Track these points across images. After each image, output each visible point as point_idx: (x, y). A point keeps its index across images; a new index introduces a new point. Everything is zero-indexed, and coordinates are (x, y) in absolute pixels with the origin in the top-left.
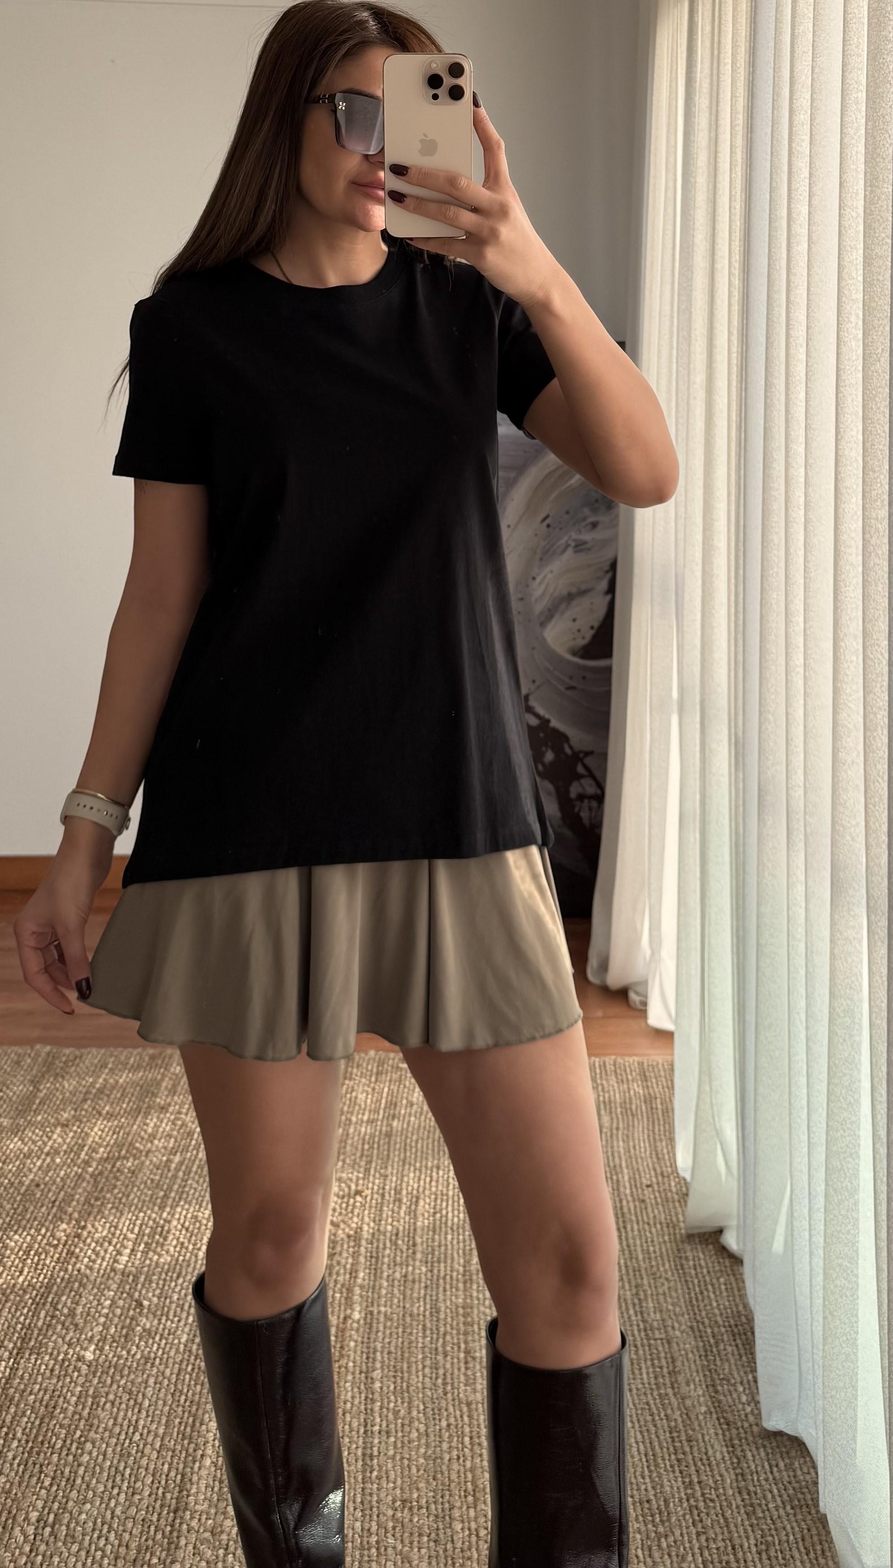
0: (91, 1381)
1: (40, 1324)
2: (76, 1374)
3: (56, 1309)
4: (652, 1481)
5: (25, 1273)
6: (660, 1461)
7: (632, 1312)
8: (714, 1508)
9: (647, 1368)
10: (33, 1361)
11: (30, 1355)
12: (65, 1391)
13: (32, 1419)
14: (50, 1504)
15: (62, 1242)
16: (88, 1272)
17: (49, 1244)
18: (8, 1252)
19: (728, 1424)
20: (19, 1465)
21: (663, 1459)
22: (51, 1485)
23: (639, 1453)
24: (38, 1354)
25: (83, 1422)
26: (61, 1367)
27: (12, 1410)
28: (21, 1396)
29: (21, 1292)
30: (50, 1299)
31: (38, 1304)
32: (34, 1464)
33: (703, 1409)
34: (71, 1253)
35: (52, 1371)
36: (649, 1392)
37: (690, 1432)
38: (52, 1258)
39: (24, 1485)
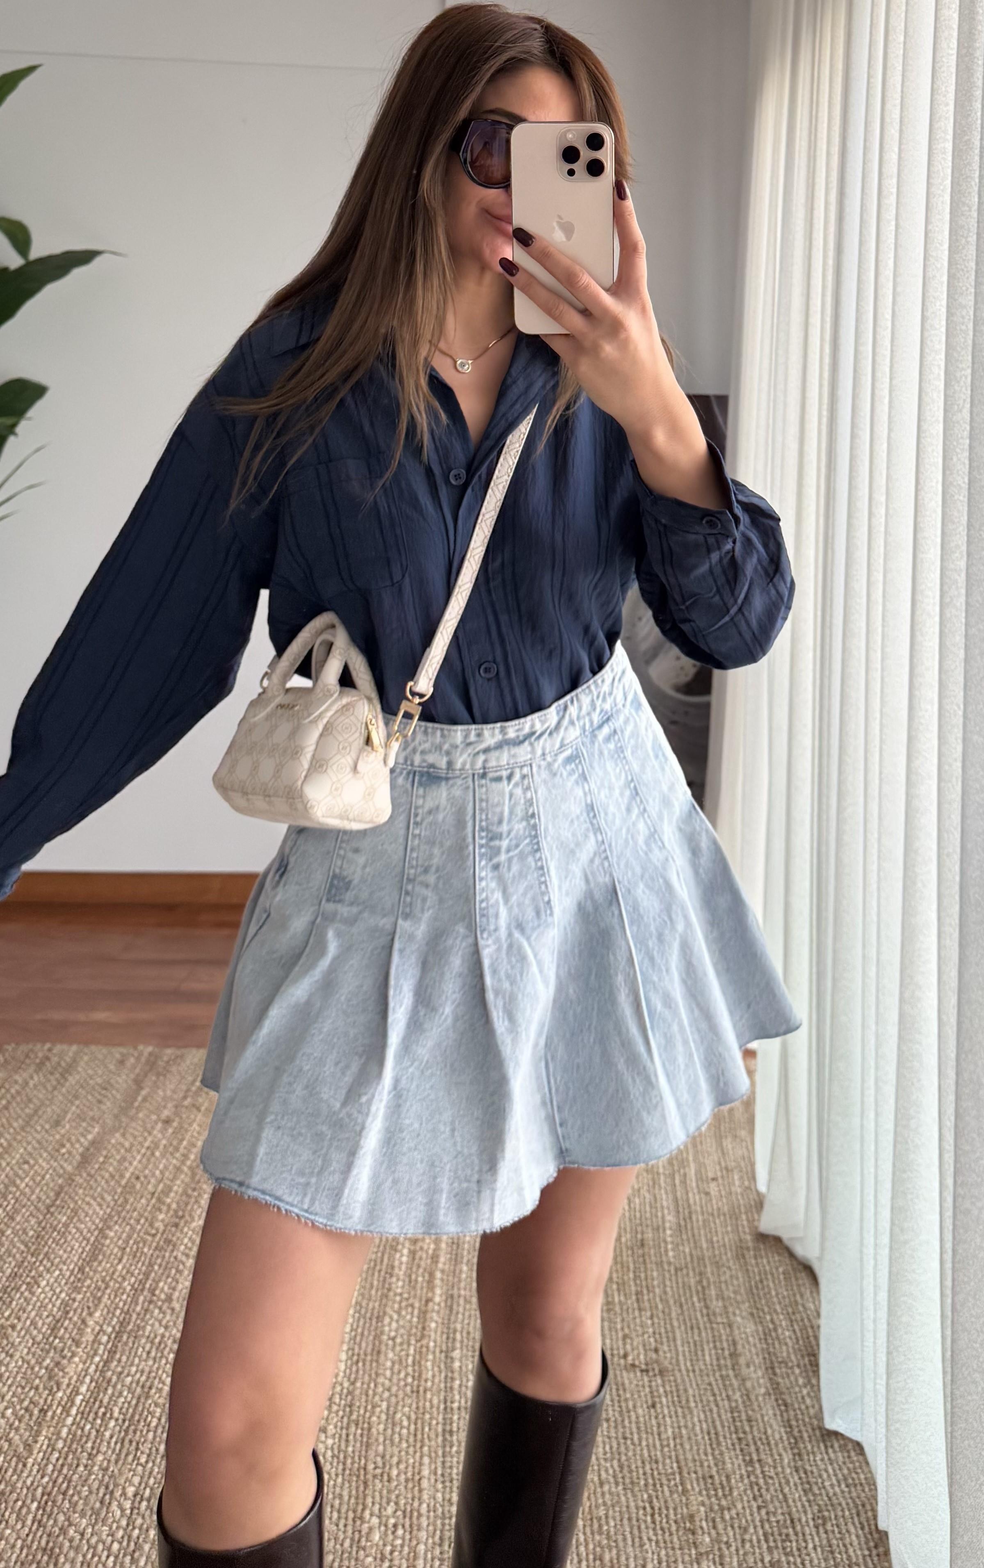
1: (138, 1308)
3: (154, 1295)
4: (714, 1458)
5: (124, 1261)
6: (721, 1439)
7: (695, 1299)
8: (774, 1484)
9: (710, 1350)
10: (130, 1345)
11: (129, 1337)
12: (160, 1372)
13: (129, 1399)
14: (146, 1479)
15: (161, 1230)
16: (184, 1259)
17: (149, 1234)
18: (108, 1241)
19: (786, 1405)
20: (116, 1443)
21: (725, 1437)
22: (147, 1462)
23: (702, 1432)
26: (157, 1349)
27: (110, 1391)
28: (118, 1378)
29: (120, 1279)
30: (147, 1286)
31: (137, 1290)
32: (131, 1442)
33: (763, 1390)
34: (168, 1242)
35: (149, 1353)
36: (711, 1373)
37: (750, 1413)
38: (150, 1246)
39: (121, 1462)
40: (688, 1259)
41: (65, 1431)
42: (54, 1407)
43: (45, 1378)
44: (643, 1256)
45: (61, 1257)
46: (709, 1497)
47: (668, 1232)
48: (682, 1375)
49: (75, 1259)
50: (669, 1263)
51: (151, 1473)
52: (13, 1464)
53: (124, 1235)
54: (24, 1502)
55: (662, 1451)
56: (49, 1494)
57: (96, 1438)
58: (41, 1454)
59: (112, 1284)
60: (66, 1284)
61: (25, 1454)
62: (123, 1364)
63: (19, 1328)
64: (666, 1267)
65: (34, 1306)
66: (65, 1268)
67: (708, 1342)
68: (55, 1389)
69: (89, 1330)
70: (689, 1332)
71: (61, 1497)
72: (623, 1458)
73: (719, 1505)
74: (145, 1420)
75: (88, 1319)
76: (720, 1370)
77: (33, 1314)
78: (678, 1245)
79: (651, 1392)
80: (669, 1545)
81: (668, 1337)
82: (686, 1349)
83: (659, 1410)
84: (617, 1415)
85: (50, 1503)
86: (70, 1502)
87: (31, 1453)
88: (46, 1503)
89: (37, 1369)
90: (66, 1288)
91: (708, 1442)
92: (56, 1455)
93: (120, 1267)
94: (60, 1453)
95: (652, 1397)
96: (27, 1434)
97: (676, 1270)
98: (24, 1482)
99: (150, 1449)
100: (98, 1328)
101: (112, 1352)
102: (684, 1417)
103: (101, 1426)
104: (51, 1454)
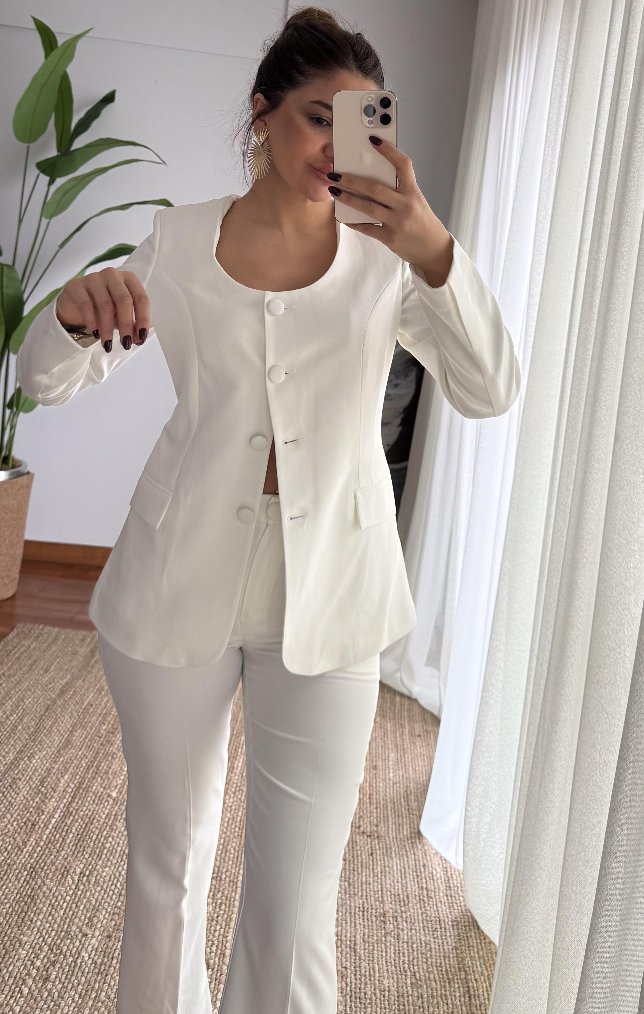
0: (114, 808)
1: (89, 776)
2: (106, 803)
3: (98, 769)
4: (402, 885)
5: (83, 749)
6: (407, 875)
7: (402, 800)
9: (407, 828)
10: (84, 795)
11: (83, 791)
12: (99, 811)
13: (81, 824)
14: (87, 866)
15: (104, 736)
16: (117, 752)
17: (98, 736)
18: (75, 738)
20: (73, 846)
21: (409, 874)
22: (89, 857)
23: (397, 870)
24: (87, 791)
25: (108, 828)
26: (99, 800)
27: (71, 818)
28: (76, 812)
29: (80, 759)
30: (95, 764)
31: (89, 766)
32: (81, 846)
34: (108, 741)
35: (94, 801)
36: (406, 840)
38: (98, 744)
39: (74, 856)
40: (401, 778)
41: (45, 837)
42: (40, 823)
43: (35, 808)
44: (375, 774)
45: (48, 744)
46: (395, 905)
47: (391, 763)
48: (390, 840)
49: (56, 746)
50: (390, 780)
51: (91, 863)
52: (16, 851)
53: (84, 736)
54: (20, 871)
55: (373, 878)
56: (34, 868)
57: (62, 842)
58: (31, 848)
59: (75, 761)
60: (50, 758)
61: (22, 847)
62: (79, 805)
63: (23, 780)
64: (388, 781)
65: (32, 768)
66: (49, 750)
67: (407, 824)
68: (41, 814)
69: (61, 784)
70: (397, 818)
71: (40, 870)
72: (351, 881)
73: (401, 910)
74: (89, 836)
75: (61, 779)
76: (411, 839)
77: (31, 773)
78: (396, 770)
79: (371, 847)
80: (370, 927)
81: (384, 820)
82: (394, 826)
83: (375, 857)
84: (351, 857)
85: (34, 873)
86: (45, 873)
87: (26, 846)
88: (32, 872)
89: (31, 802)
90: (49, 761)
91: (400, 876)
92: (39, 849)
93: (80, 753)
94: (42, 848)
95: (372, 850)
96: (25, 836)
97: (393, 783)
98: (21, 861)
99: (91, 851)
100: (66, 785)
101: (73, 798)
102: (388, 861)
103: (65, 836)
104: (37, 847)
